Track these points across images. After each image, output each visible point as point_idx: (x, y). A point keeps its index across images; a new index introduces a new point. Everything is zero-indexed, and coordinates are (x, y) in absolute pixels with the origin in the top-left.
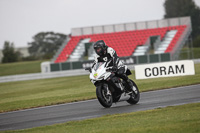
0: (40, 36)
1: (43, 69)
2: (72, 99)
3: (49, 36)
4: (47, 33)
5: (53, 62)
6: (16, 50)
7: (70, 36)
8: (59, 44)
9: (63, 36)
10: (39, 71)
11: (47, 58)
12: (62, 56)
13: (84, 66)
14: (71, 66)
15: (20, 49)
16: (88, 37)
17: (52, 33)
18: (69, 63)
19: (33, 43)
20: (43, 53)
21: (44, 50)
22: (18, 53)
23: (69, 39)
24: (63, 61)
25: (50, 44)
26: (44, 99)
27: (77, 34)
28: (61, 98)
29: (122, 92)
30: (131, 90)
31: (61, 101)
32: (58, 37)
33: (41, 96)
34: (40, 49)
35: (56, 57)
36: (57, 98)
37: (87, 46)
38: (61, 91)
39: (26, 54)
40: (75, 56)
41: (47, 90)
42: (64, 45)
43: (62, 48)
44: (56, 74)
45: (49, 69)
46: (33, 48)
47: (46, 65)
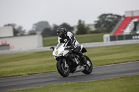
0: (103, 16)
1: (105, 40)
2: (124, 61)
3: (109, 16)
4: (108, 15)
5: (112, 34)
6: (86, 26)
7: (124, 16)
8: (116, 22)
9: (119, 17)
10: (102, 41)
11: (108, 32)
12: (118, 30)
13: (133, 37)
14: (124, 37)
15: (89, 25)
16: (137, 17)
17: (111, 14)
18: (123, 36)
19: (98, 22)
20: (105, 28)
21: (105, 26)
22: (88, 28)
23: (123, 19)
24: (119, 34)
25: (110, 22)
26: (105, 60)
27: (129, 15)
28: (117, 59)
29: (78, 65)
30: (86, 63)
31: (117, 62)
32: (116, 17)
33: (103, 58)
34: (103, 25)
35: (114, 31)
36: (114, 59)
37: (136, 24)
38: (117, 55)
39: (93, 29)
40: (127, 31)
41: (107, 54)
42: (120, 23)
43: (118, 25)
44: (113, 43)
45: (109, 39)
46: (98, 25)
47: (107, 36)
